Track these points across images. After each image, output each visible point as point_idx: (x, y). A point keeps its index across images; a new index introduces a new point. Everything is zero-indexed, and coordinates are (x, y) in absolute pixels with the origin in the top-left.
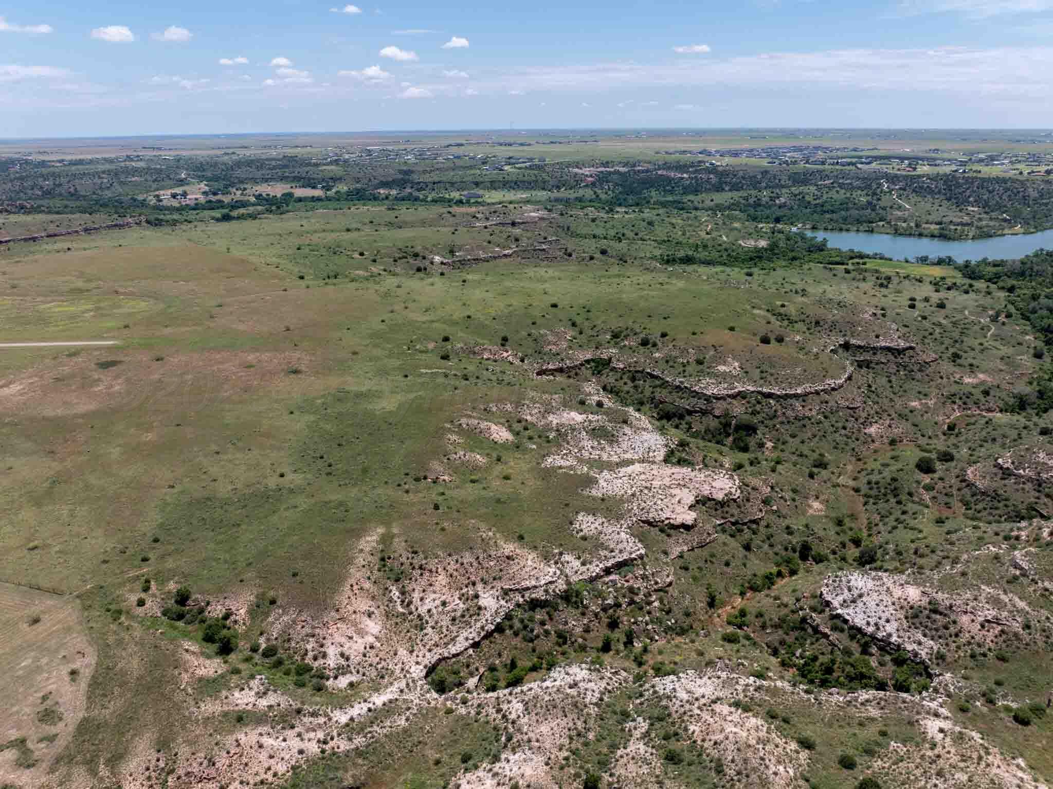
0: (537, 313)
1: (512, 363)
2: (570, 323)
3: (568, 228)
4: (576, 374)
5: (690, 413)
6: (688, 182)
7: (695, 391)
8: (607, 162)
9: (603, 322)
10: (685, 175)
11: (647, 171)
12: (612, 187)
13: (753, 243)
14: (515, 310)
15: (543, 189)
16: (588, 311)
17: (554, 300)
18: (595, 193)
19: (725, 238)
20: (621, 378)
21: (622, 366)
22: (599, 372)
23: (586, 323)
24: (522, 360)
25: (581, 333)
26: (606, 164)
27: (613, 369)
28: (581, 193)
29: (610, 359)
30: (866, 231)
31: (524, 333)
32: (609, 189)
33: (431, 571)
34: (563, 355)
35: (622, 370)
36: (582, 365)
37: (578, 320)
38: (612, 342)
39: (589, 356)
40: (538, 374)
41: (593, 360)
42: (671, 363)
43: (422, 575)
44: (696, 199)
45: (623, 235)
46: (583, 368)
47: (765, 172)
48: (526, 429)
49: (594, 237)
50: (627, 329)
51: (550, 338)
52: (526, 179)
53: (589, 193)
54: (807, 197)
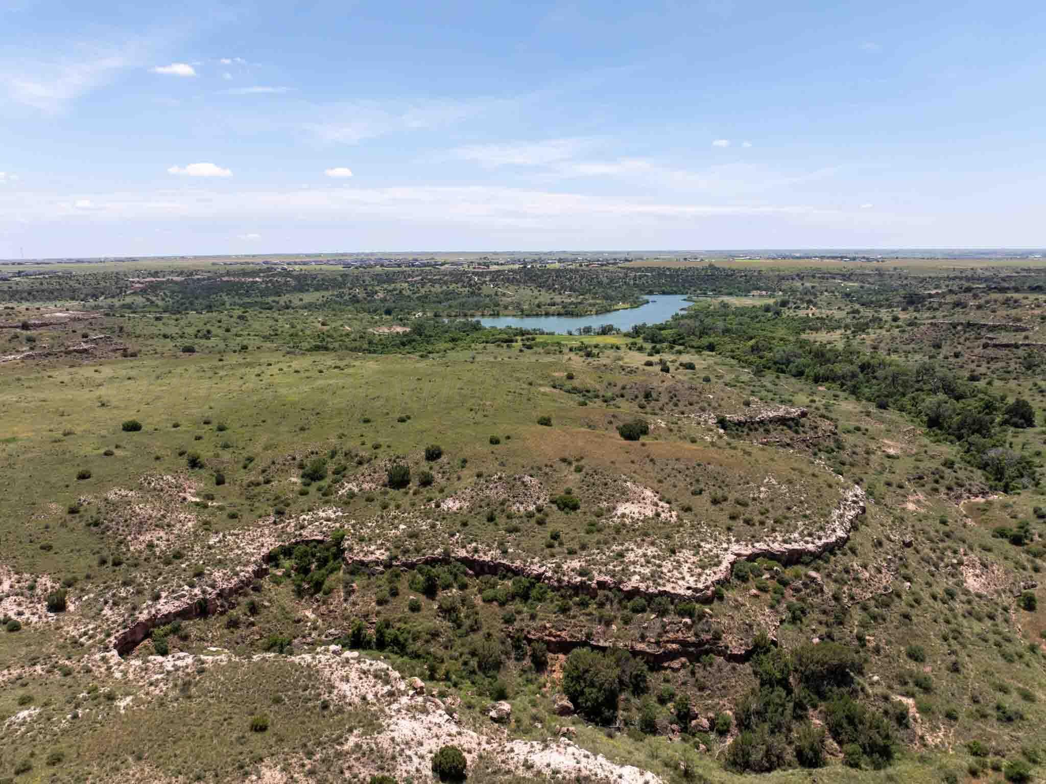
0: (89, 449)
1: (14, 627)
2: (184, 461)
3: (121, 329)
4: (254, 609)
5: (656, 663)
6: (264, 286)
7: (636, 591)
8: (156, 273)
9: (266, 448)
10: (257, 279)
11: (209, 278)
12: (169, 294)
13: (386, 330)
15: (73, 299)
16: (221, 429)
17: (130, 416)
18: (148, 300)
19: (347, 328)
20: (394, 593)
21: (381, 555)
22: (318, 586)
23: (226, 456)
24: (57, 606)
25: (220, 482)
26: (156, 274)
27: (360, 568)
28: (128, 300)
29: (339, 541)
30: (491, 315)
31: (57, 508)
32: (167, 296)
34: (196, 556)
35: (388, 565)
36: (260, 573)
37: (204, 451)
38: (313, 489)
39: (270, 543)
40: (126, 648)
41: (287, 552)
44: (283, 300)
45: (209, 332)
46: (266, 582)
47: (344, 276)
49: (165, 336)
50: (333, 454)
51: (144, 510)
52: (45, 286)
53: (140, 300)
54: (404, 292)
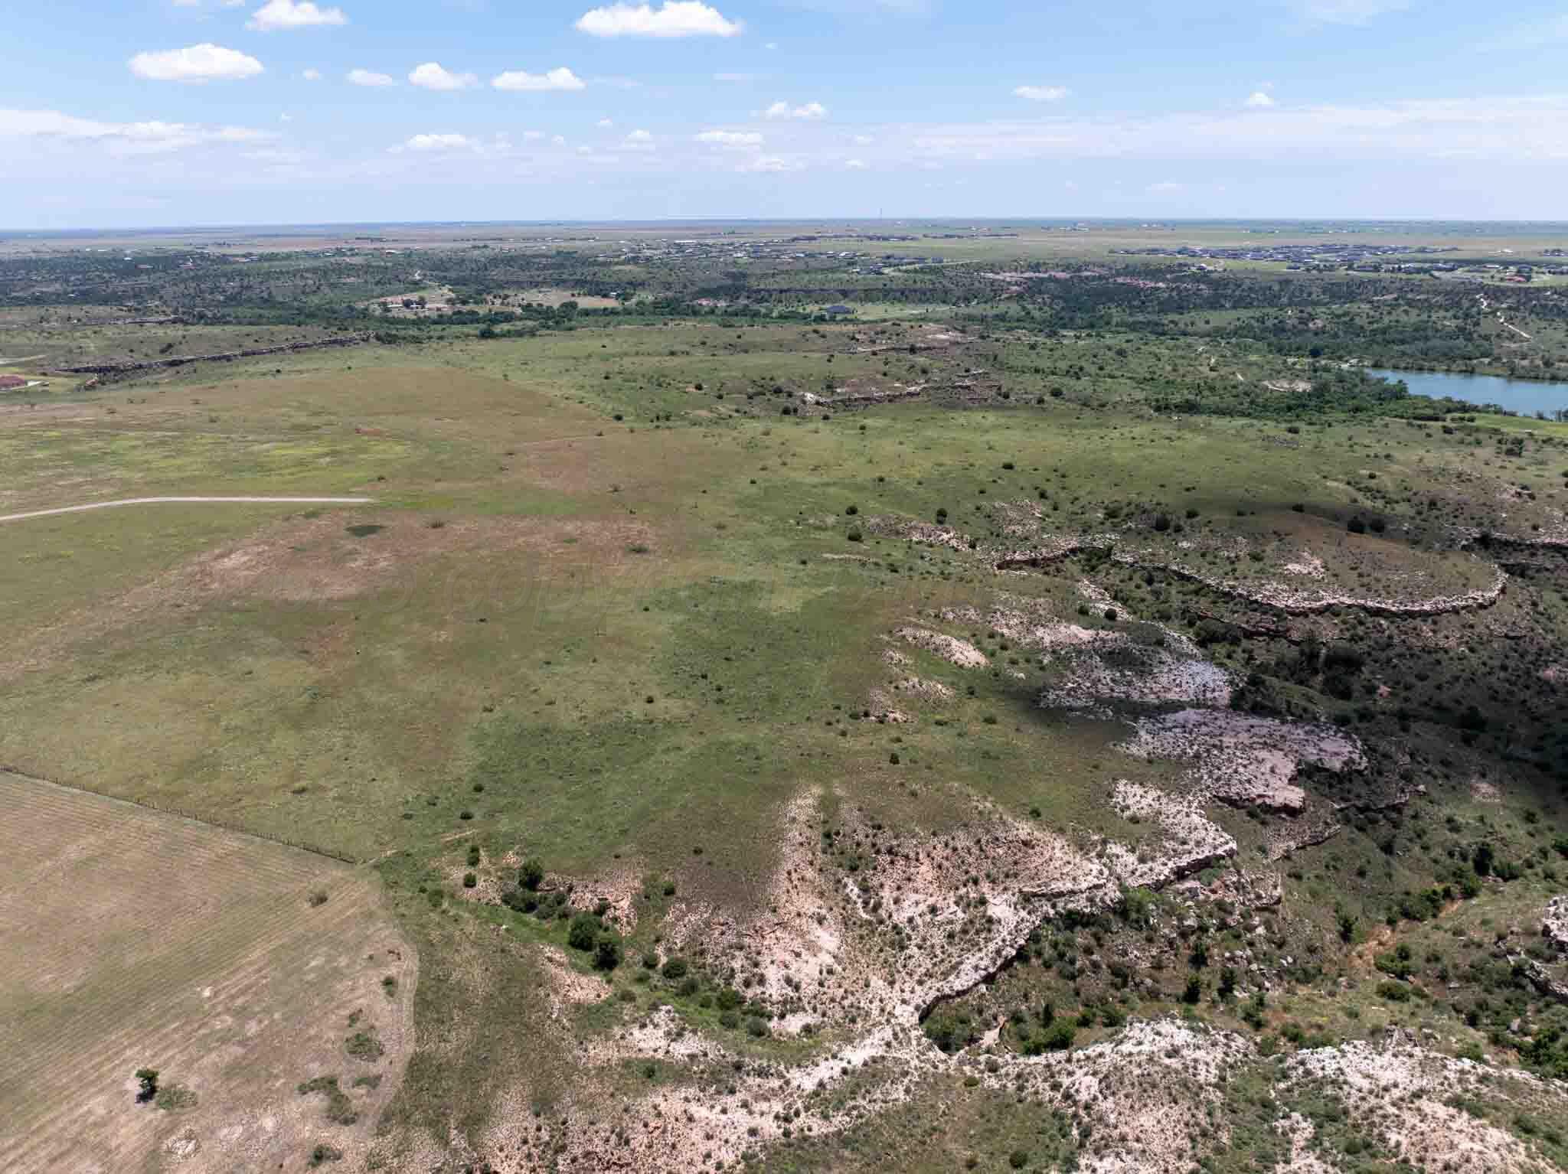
0: (982, 476)
1: (956, 550)
2: (1036, 493)
3: (995, 358)
4: (1058, 570)
5: (1249, 635)
6: (1166, 295)
7: (1256, 601)
8: (1038, 265)
9: (1089, 493)
10: (1161, 285)
11: (1100, 278)
12: (1048, 301)
13: (1286, 385)
14: (950, 472)
15: (944, 302)
16: (1063, 476)
17: (1007, 459)
18: (1024, 308)
19: (1240, 377)
20: (1131, 579)
21: (1130, 560)
22: (1093, 568)
23: (1063, 495)
24: (973, 546)
25: (1055, 509)
26: (1036, 267)
27: (1117, 564)
28: (1002, 308)
29: (1110, 549)
30: (1461, 371)
31: (970, 506)
32: (1045, 304)
33: (907, 857)
34: (1035, 540)
35: (1132, 565)
36: (1065, 556)
37: (1050, 489)
38: (1108, 523)
39: (1074, 543)
40: (1000, 567)
41: (1081, 550)
42: (1209, 558)
43: (892, 862)
44: (1183, 319)
45: (1081, 369)
46: (1067, 561)
47: (1285, 282)
48: (1004, 648)
49: (1037, 371)
50: (1129, 504)
51: (1012, 514)
52: (918, 285)
53: (1014, 309)
54: (1357, 320)
